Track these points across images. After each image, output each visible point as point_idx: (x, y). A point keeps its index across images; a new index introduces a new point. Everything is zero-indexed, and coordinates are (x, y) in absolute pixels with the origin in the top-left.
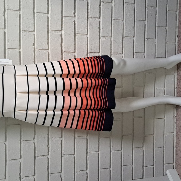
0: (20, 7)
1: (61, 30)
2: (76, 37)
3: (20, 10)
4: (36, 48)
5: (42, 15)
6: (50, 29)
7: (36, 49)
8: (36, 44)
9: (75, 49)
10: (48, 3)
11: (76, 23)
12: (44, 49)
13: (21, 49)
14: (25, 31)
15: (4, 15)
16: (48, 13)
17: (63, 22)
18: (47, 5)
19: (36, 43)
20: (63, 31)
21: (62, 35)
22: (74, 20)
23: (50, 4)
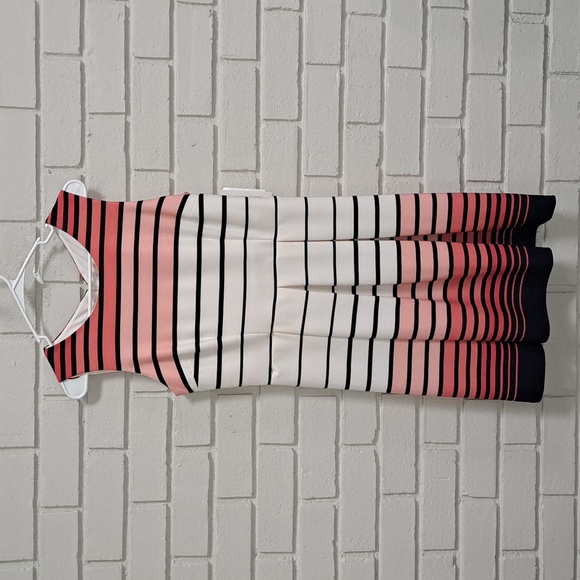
0: (342, 54)
1: (462, 117)
2: (507, 135)
3: (341, 64)
4: (384, 173)
5: (406, 72)
6: (426, 115)
7: (385, 177)
8: (384, 162)
9: (502, 172)
10: (424, 39)
11: (508, 92)
12: (409, 175)
13: (343, 177)
14: (354, 123)
15: (299, 81)
16: (423, 67)
17: (468, 92)
18: (421, 45)
19: (385, 157)
20: (467, 119)
21: (462, 132)
22: (502, 84)
23: (429, 41)
